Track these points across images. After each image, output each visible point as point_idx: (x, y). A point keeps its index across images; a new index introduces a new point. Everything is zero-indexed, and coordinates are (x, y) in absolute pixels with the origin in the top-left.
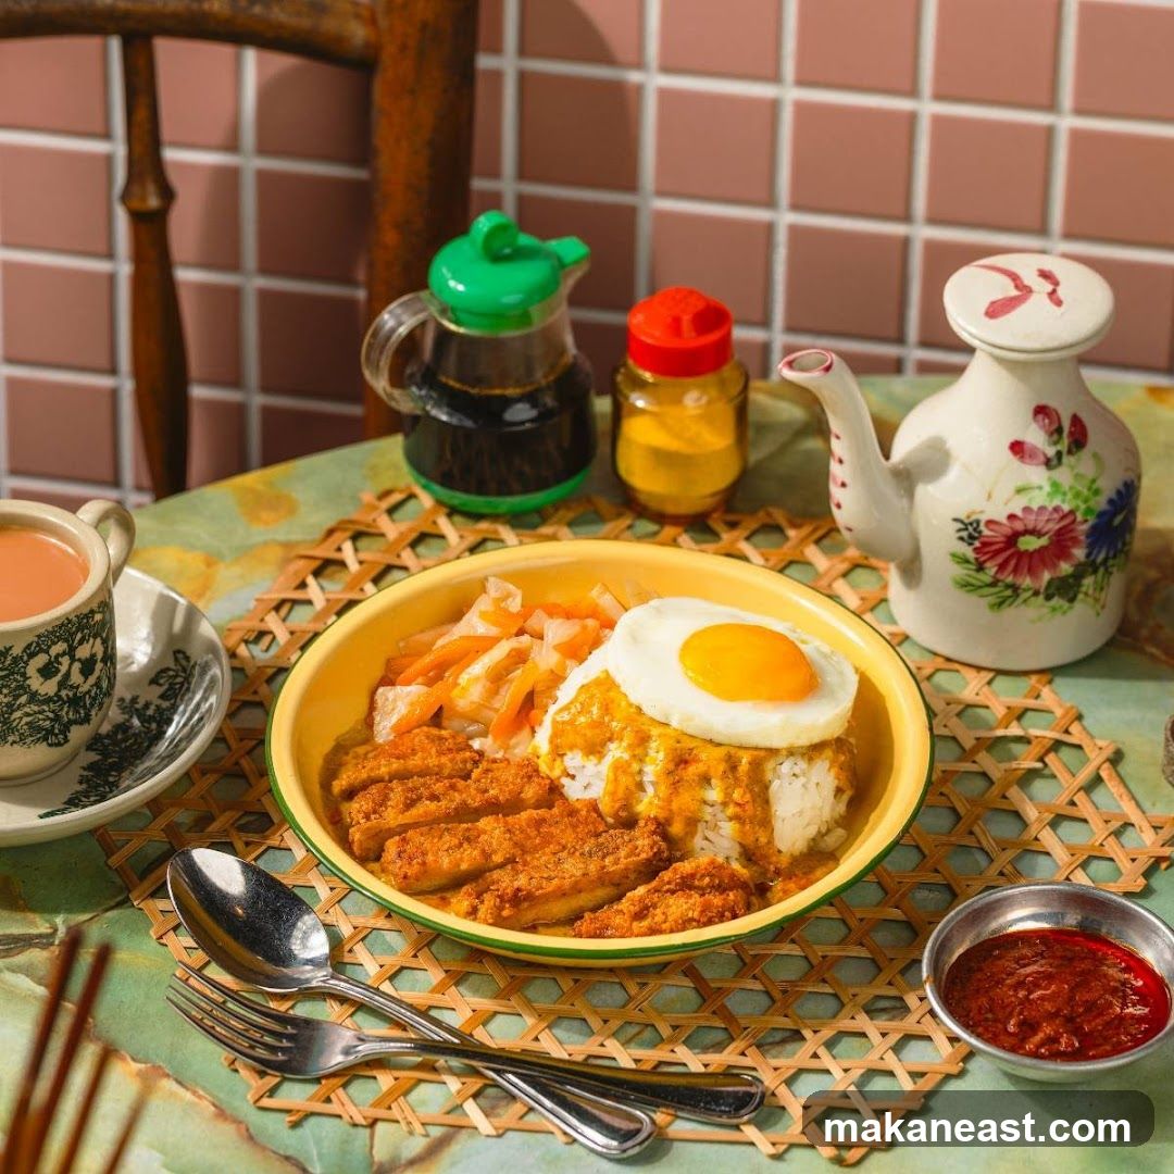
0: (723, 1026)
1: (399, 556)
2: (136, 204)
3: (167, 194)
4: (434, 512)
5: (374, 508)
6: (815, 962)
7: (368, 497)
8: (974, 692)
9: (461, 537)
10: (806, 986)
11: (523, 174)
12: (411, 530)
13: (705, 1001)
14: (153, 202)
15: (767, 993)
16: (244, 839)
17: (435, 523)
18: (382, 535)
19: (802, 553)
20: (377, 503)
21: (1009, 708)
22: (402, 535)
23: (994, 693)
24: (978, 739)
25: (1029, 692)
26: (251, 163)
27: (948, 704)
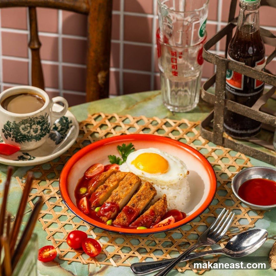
0: (171, 241)
1: (96, 129)
2: (32, 47)
3: (40, 44)
4: (105, 119)
5: (90, 118)
6: (193, 226)
7: (89, 115)
8: (231, 163)
9: (111, 125)
10: (191, 232)
11: (125, 39)
12: (99, 123)
13: (167, 235)
14: (36, 46)
15: (181, 233)
16: (59, 196)
17: (105, 122)
18: (92, 125)
19: (191, 130)
20: (91, 117)
21: (239, 167)
22: (97, 124)
23: (236, 163)
24: (232, 174)
25: (245, 163)
26: (61, 36)
27: (225, 165)
